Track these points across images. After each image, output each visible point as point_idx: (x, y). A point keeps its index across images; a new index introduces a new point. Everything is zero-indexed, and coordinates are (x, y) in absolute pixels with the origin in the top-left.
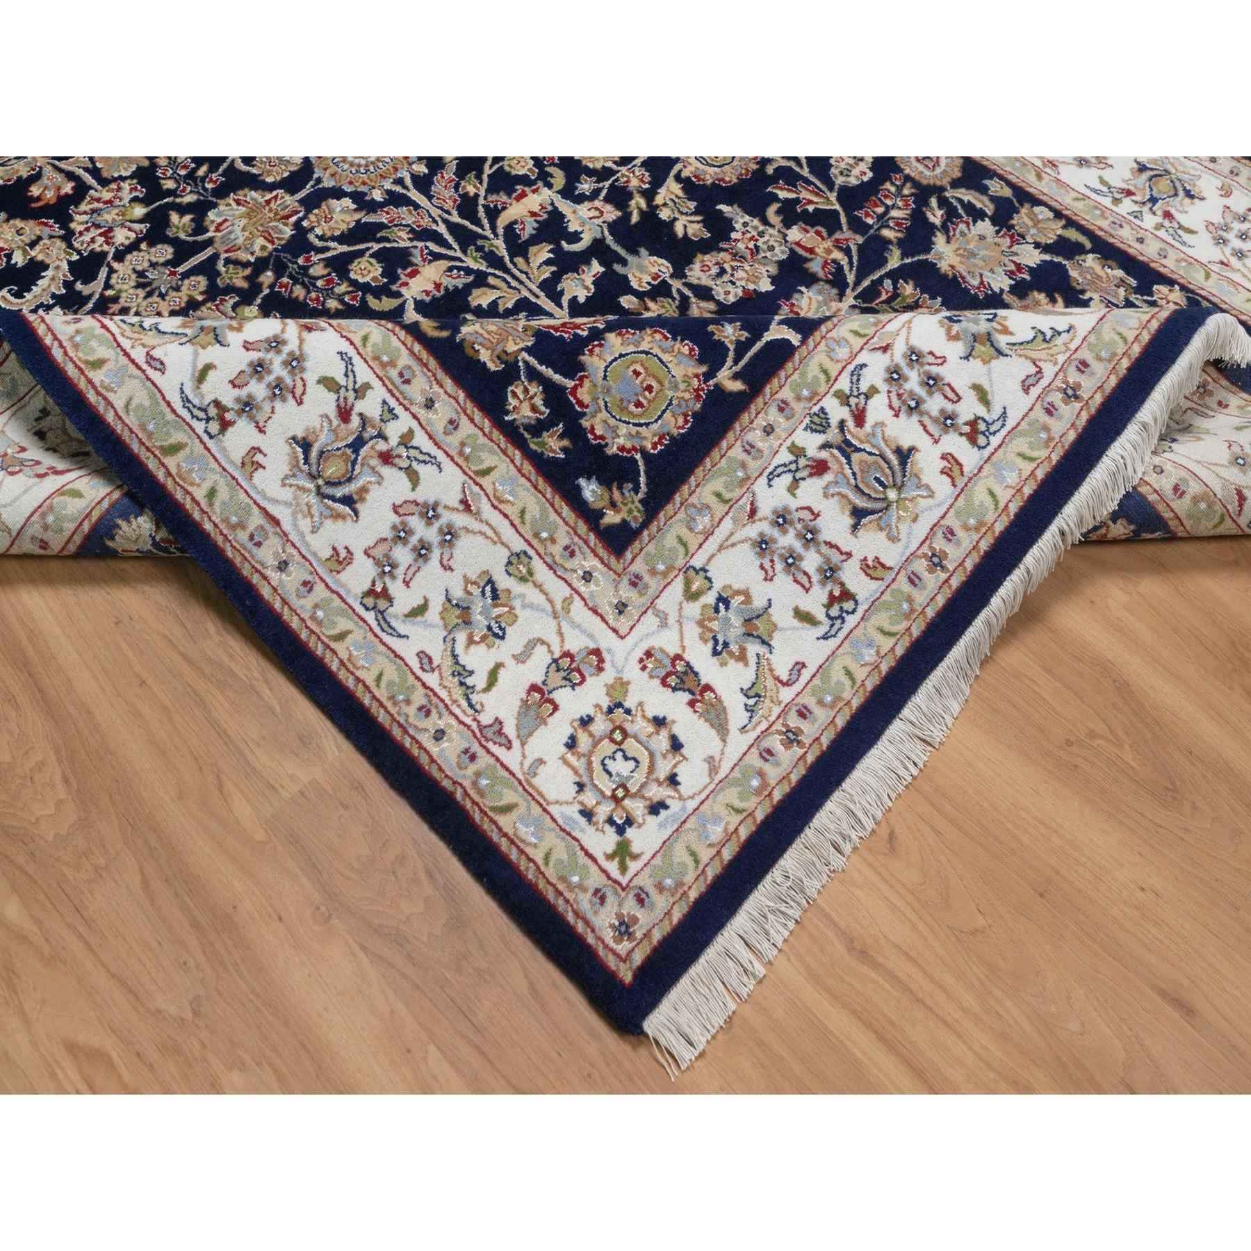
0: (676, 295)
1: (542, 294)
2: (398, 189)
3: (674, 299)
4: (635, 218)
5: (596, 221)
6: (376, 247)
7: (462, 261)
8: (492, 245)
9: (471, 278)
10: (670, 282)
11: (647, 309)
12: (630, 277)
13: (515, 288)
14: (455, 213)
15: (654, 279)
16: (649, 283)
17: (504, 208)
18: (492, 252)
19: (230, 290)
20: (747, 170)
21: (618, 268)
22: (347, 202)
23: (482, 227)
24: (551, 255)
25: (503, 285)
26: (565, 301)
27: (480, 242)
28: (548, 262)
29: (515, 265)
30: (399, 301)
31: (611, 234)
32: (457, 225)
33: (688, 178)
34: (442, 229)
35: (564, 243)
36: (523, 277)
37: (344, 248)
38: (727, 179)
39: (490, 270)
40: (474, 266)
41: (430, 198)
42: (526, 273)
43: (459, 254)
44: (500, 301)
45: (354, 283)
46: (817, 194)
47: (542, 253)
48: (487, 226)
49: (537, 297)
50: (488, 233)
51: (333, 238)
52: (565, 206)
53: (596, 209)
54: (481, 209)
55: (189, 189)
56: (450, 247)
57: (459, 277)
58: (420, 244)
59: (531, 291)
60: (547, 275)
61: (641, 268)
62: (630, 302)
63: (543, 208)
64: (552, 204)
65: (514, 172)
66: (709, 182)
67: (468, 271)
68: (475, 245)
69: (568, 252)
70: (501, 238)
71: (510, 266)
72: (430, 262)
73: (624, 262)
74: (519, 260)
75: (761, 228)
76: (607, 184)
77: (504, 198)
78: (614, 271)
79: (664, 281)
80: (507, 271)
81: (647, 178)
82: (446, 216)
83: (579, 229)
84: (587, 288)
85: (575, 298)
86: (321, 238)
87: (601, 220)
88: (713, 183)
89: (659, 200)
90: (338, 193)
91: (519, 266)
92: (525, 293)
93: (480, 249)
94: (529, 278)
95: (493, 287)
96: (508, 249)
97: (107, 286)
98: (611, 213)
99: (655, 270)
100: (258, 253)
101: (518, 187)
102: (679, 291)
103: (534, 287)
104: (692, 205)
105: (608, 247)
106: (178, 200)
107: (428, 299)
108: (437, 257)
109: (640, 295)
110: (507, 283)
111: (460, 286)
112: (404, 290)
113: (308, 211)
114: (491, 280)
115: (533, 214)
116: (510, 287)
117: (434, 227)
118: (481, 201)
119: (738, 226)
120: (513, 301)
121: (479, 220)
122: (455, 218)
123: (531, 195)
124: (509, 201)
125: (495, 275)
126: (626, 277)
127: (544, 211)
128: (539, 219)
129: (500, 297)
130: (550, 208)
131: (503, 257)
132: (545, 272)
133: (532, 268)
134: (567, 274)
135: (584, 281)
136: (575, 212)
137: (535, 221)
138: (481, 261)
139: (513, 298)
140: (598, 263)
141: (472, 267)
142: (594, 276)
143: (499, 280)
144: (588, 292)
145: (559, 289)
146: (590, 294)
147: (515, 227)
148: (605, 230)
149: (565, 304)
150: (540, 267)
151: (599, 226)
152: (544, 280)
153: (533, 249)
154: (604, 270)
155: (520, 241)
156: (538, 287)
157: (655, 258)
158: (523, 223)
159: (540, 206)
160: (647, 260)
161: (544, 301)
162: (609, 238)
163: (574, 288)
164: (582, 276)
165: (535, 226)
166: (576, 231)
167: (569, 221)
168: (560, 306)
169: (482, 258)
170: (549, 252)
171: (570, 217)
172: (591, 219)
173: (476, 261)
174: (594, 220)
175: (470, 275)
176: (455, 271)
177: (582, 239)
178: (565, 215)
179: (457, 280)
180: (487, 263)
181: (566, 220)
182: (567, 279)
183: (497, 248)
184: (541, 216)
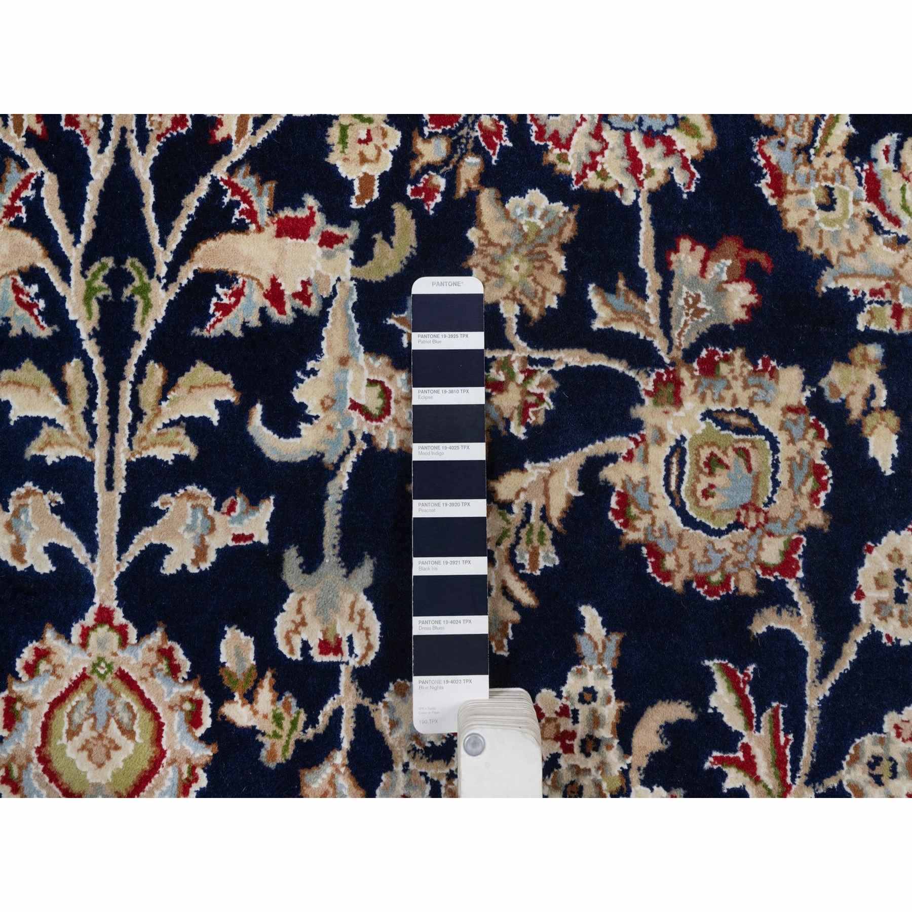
0: (323, 719)
1: (121, 486)
3: (312, 721)
7: (66, 278)
8: (144, 290)
9: (45, 332)
10: (344, 679)
11: (250, 697)
13: (92, 428)
14: (153, 150)
15: (325, 647)
16: (306, 647)
17: (241, 228)
20: (725, 583)
21: (292, 558)
23: (165, 231)
24: (215, 418)
27: (132, 265)
29: (140, 375)
32: (134, 184)
33: (608, 488)
34: (100, 166)
35: (258, 410)
36: (126, 416)
38: (669, 563)
39: (90, 347)
40: (75, 309)
42: (138, 415)
43: (75, 255)
44: (46, 429)
46: (779, 763)
47: (204, 396)
48: (176, 238)
49: (110, 485)
50: (163, 257)
52: (340, 331)
53: (386, 393)
54: (203, 187)
56: (74, 225)
57: (29, 307)
58: (36, 166)
59: (111, 458)
60: (166, 454)
62: (239, 655)
63: (303, 296)
64: (327, 302)
65: (334, 158)
66: (632, 536)
68: (120, 261)
70: (174, 289)
71: (130, 371)
72: (17, 225)
74: (156, 373)
75: (605, 733)
77: (262, 203)
78: (278, 564)
79: (333, 670)
80: (114, 376)
81: (537, 417)
82: (133, 142)
83: (311, 410)
84: (201, 552)
85: (164, 550)
87: (368, 427)
88: (635, 547)
89: (505, 487)
91: (142, 389)
93: (118, 279)
94: (133, 428)
95: (62, 390)
96: (160, 330)
98: (397, 435)
99: (344, 629)
101: (310, 201)
103: (122, 457)
104: (548, 557)
108: (36, 225)
110: (92, 404)
114: (73, 371)
115: (275, 294)
116: (87, 416)
117: (92, 150)
118: (220, 171)
119: (573, 685)
121: (176, 210)
122: (142, 166)
123: (313, 241)
124: (263, 218)
125: (88, 364)
126: (284, 592)
127: (298, 303)
128: (273, 312)
129: (52, 423)
130: (313, 309)
131: (138, 337)
132: (171, 444)
133: (158, 413)
134: (201, 485)
135: (212, 529)
136: (344, 361)
137: (263, 311)
138: (95, 307)
139: (71, 445)
140: (273, 514)
141: (68, 306)
142: (236, 538)
143: (84, 383)
144: (195, 562)
145: (157, 504)
146: (193, 570)
147: (219, 290)
148: (352, 457)
149: (135, 549)
150: (173, 423)
151: (352, 435)
152: (153, 460)
153: (201, 371)
154: (265, 540)
155: (196, 331)
156: (129, 463)
157: (370, 606)
158: (239, 294)
159: (305, 284)
160: (350, 598)
161: (109, 505)
162: (341, 483)
163: (181, 529)
164: (219, 518)
165: (254, 321)
166: (303, 406)
167: (314, 372)
168: (124, 542)
169: (102, 303)
170: (218, 404)
171: (325, 364)
172: (355, 406)
173: (87, 300)
174: (355, 414)
175: (50, 323)
176: (35, 289)
177: (297, 434)
178: (320, 351)
179: (21, 312)
180: (101, 322)
181: (310, 365)
182: (191, 496)
183: (148, 306)
184: (282, 312)
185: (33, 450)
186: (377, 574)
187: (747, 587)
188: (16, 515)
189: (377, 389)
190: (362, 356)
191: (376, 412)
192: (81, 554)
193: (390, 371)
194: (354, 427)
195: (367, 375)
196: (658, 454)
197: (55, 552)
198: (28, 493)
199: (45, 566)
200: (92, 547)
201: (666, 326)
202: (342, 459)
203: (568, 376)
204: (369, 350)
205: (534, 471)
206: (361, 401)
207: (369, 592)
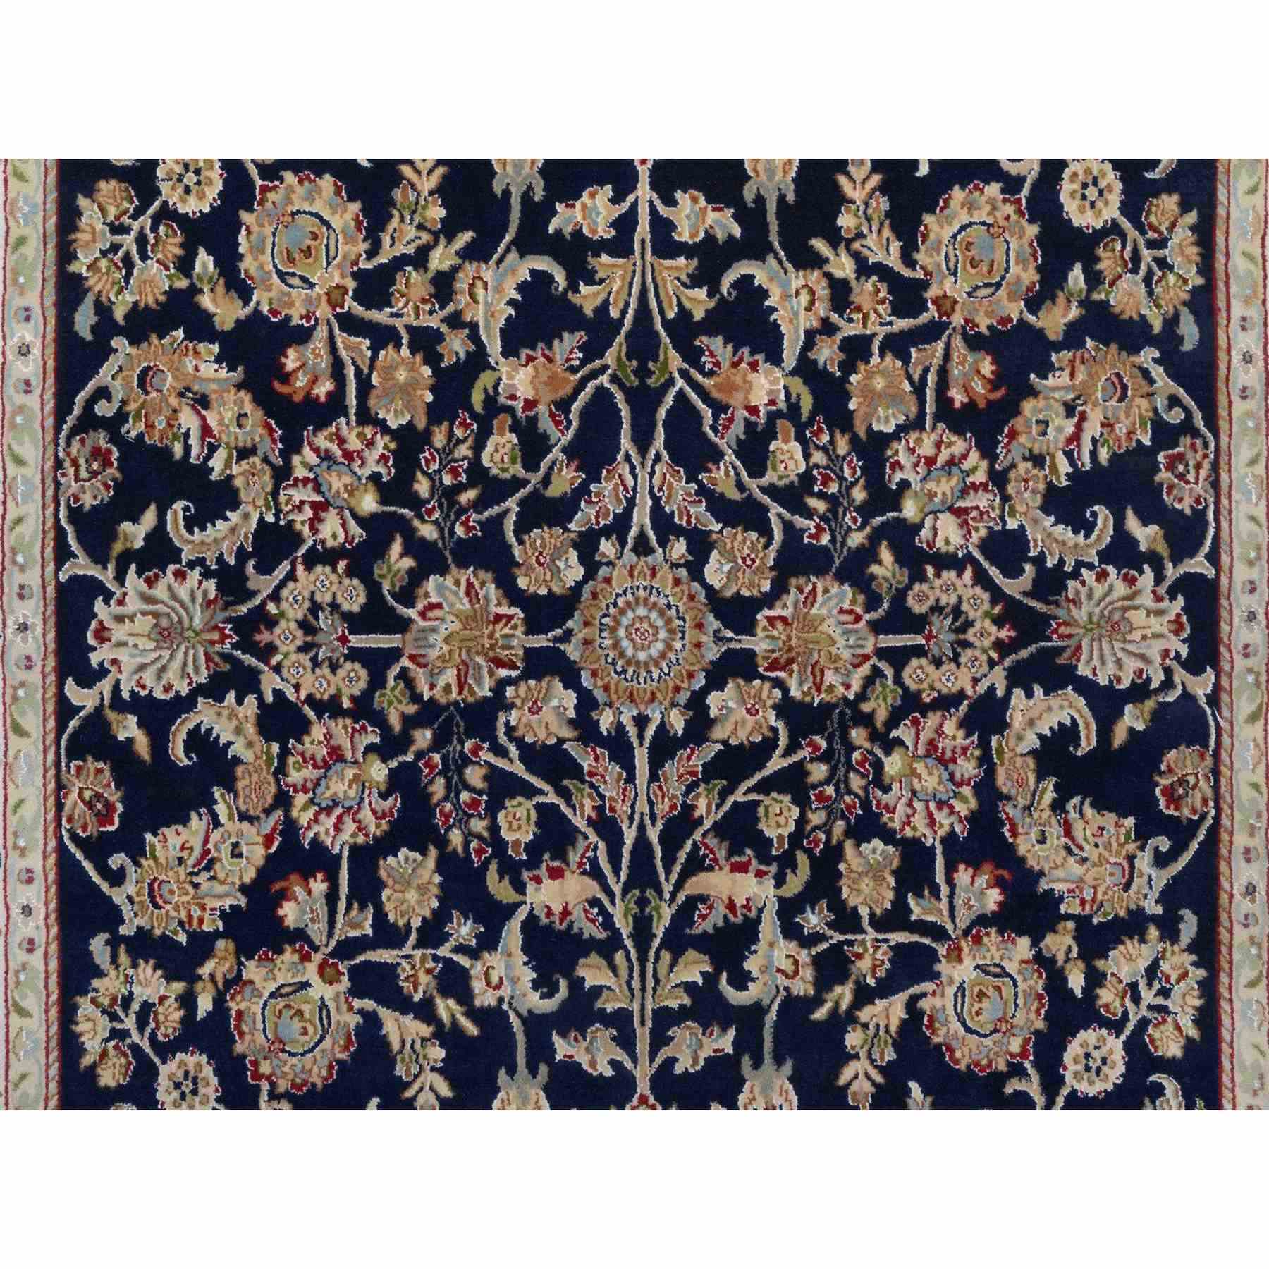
1: (649, 1023)
2: (632, 731)
4: (820, 1014)
5: (782, 981)
6: (552, 798)
7: (613, 903)
8: (657, 908)
9: (602, 935)
12: (747, 1085)
13: (631, 990)
14: (659, 825)
17: (711, 869)
18: (651, 917)
19: (379, 720)
20: (989, 1065)
21: (746, 1061)
22: (570, 699)
23: (668, 872)
24: (700, 982)
25: (623, 972)
26: (662, 1055)
27: (650, 893)
28: (689, 987)
29: (657, 958)
30: (518, 898)
31: (780, 1012)
32: (649, 845)
33: (922, 1013)
34: (630, 836)
35: (724, 976)
36: (650, 983)
37: (519, 769)
38: (958, 1054)
39: (628, 943)
40: (619, 922)
41: (654, 777)
42: (657, 981)
43: (617, 889)
44: (605, 993)
45: (494, 828)
47: (694, 968)
48: (674, 877)
49: (643, 1023)
50: (667, 888)
51: (520, 743)
52: (769, 927)
53: (796, 962)
54: (688, 846)
55: (436, 515)
56: (616, 870)
57: (593, 921)
58: (593, 838)
59: (643, 1008)
60: (674, 1004)
63: (747, 907)
64: (760, 911)
65: (762, 826)
66: (936, 1040)
67: (608, 923)
68: (643, 892)
69: (720, 993)
70: (674, 907)
71: (652, 955)
72: (584, 873)
73: (757, 1063)
74: (666, 956)
76: (838, 937)
77: (722, 854)
78: (738, 1063)
80: (643, 960)
81: (881, 973)
82: (648, 821)
83: (754, 975)
84: (695, 1061)
85: (674, 1060)
86: (510, 730)
87: (787, 983)
88: (938, 1046)
89: (864, 1014)
90: (570, 677)
91: (659, 966)
92: (636, 1007)
93: (642, 902)
94: (655, 990)
95: (614, 969)
96: (668, 932)
97: (275, 596)
98: (803, 986)
99: (777, 1101)
100: (438, 692)
101: (749, 852)
103: (649, 1007)
104: (890, 1055)
105: (762, 1025)
106: (416, 523)
107: (544, 921)
108: (595, 873)
110: (631, 976)
111: (586, 936)
112: (530, 887)
113: (525, 676)
114: (619, 957)
115: (731, 906)
116: (629, 984)
117: (624, 828)
118: (697, 836)
120: (618, 1005)
121: (674, 860)
122: (653, 835)
123: (751, 875)
124: (722, 862)
125: (627, 953)
126: (742, 1081)
127: (744, 911)
128: (731, 916)
129: (609, 988)
130: (753, 914)
131: (655, 936)
132: (676, 998)
133: (668, 980)
134: (694, 1020)
135: (701, 1046)
136: (771, 945)
137: (725, 917)
138: (630, 919)
139: (620, 1001)
140: (735, 1037)
141: (615, 919)
142: (715, 1051)
143: (626, 964)
144: (692, 1066)
145: (670, 1033)
146: (692, 1071)
147: (700, 906)
148: (778, 1001)
149: (659, 1060)
150: (677, 986)
151: (777, 987)
152: (667, 1008)
153: (691, 954)
154: (731, 1052)
155: (688, 931)
156: (653, 1010)
157: (791, 1087)
158: (711, 908)
159: (748, 900)
160: (779, 1083)
161: (643, 1035)
162: (773, 1015)
163: (684, 1047)
164: (705, 1040)
165: (720, 923)
166: (750, 972)
167: (755, 952)
168: (652, 1056)
169: (635, 917)
170: (702, 973)
171: (762, 947)
172: (779, 970)
173: (625, 916)
174: (779, 975)
175: (605, 930)
176: (596, 910)
177: (746, 988)
178: (758, 940)
179: (589, 924)
180: (634, 928)
181: (753, 948)
182: (688, 1028)
183: (660, 917)
184: (736, 916)
185: (599, 1004)
186: (796, 1069)
187: (1002, 1066)
188: (591, 1043)
189: (791, 960)
190: (781, 941)
191: (791, 974)
192: (629, 1064)
193: (798, 949)
194: (779, 982)
195: (785, 952)
196: (950, 991)
197: (614, 1064)
198: (597, 1030)
199: (609, 1072)
200: (635, 1060)
201: (952, 916)
202: (772, 1002)
203: (898, 948)
204: (785, 937)
205: (880, 1004)
206: (782, 968)
207: (791, 1079)
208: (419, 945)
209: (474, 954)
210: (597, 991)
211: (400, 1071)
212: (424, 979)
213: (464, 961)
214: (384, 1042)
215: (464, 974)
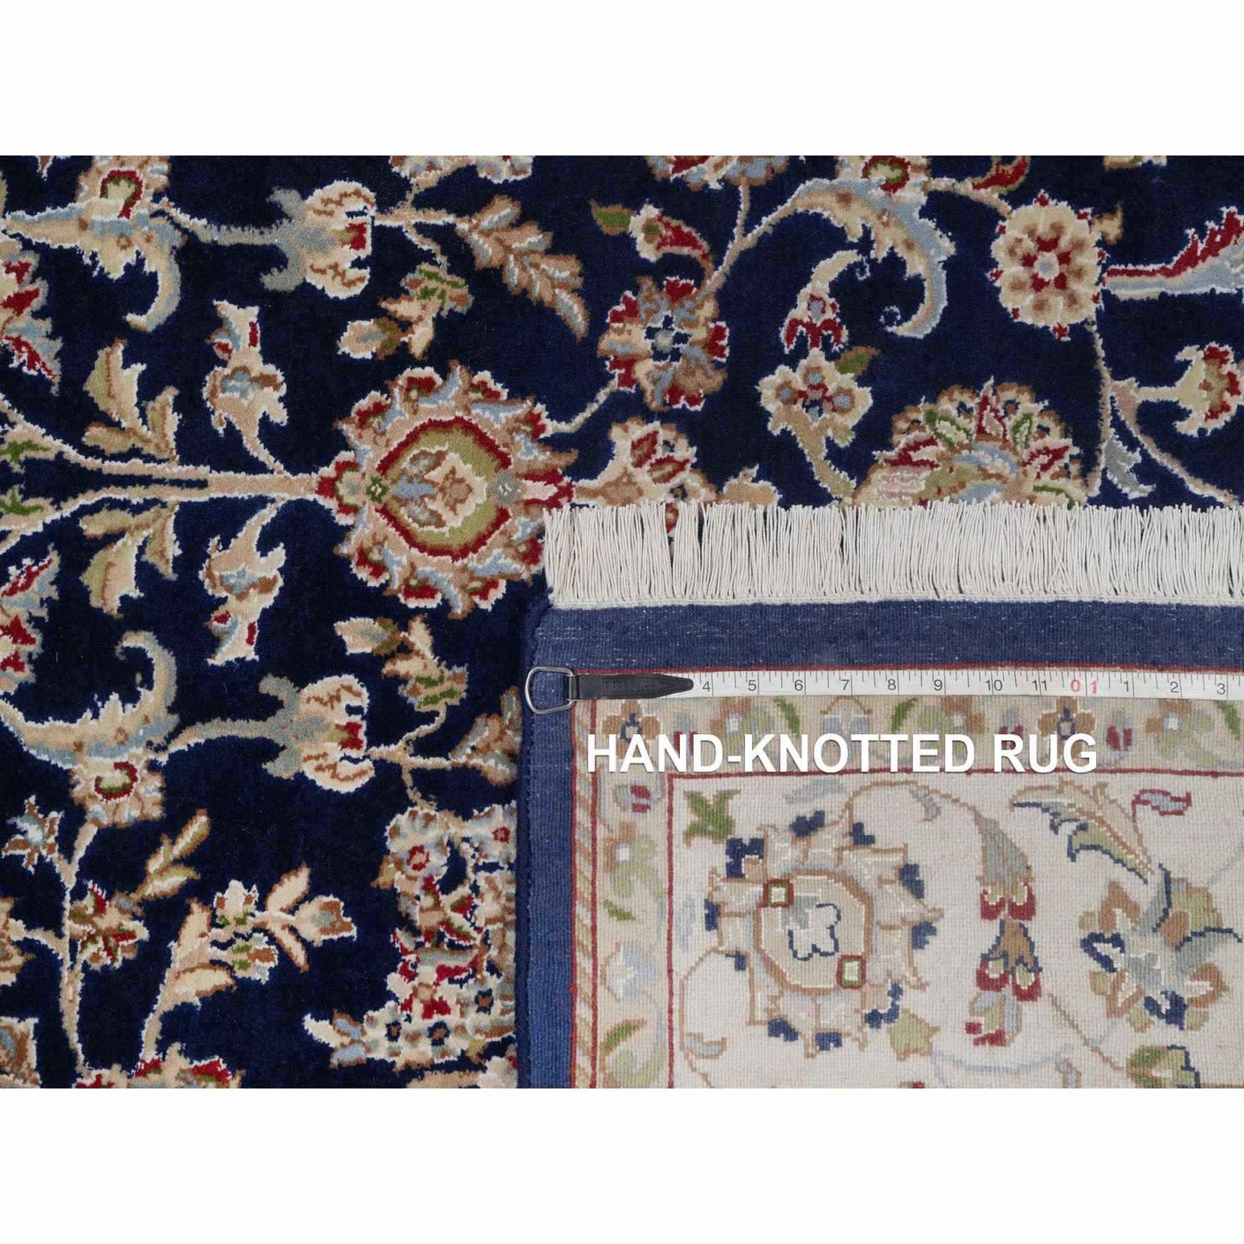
5: (143, 208)
12: (315, 280)
18: (30, 463)
25: (120, 519)
26: (256, 448)
28: (148, 389)
31: (195, 213)
61: (319, 242)
67: (33, 547)
69: (160, 330)
73: (274, 258)
92: (175, 497)
102: (421, 228)
105: (214, 246)
107: (26, 674)
109: (364, 306)
111: (53, 593)
120: (171, 535)
208: (55, 925)
209: (75, 816)
210: (145, 573)
211: (260, 972)
212: (112, 918)
213: (86, 836)
214: (215, 1000)
215: (107, 836)
